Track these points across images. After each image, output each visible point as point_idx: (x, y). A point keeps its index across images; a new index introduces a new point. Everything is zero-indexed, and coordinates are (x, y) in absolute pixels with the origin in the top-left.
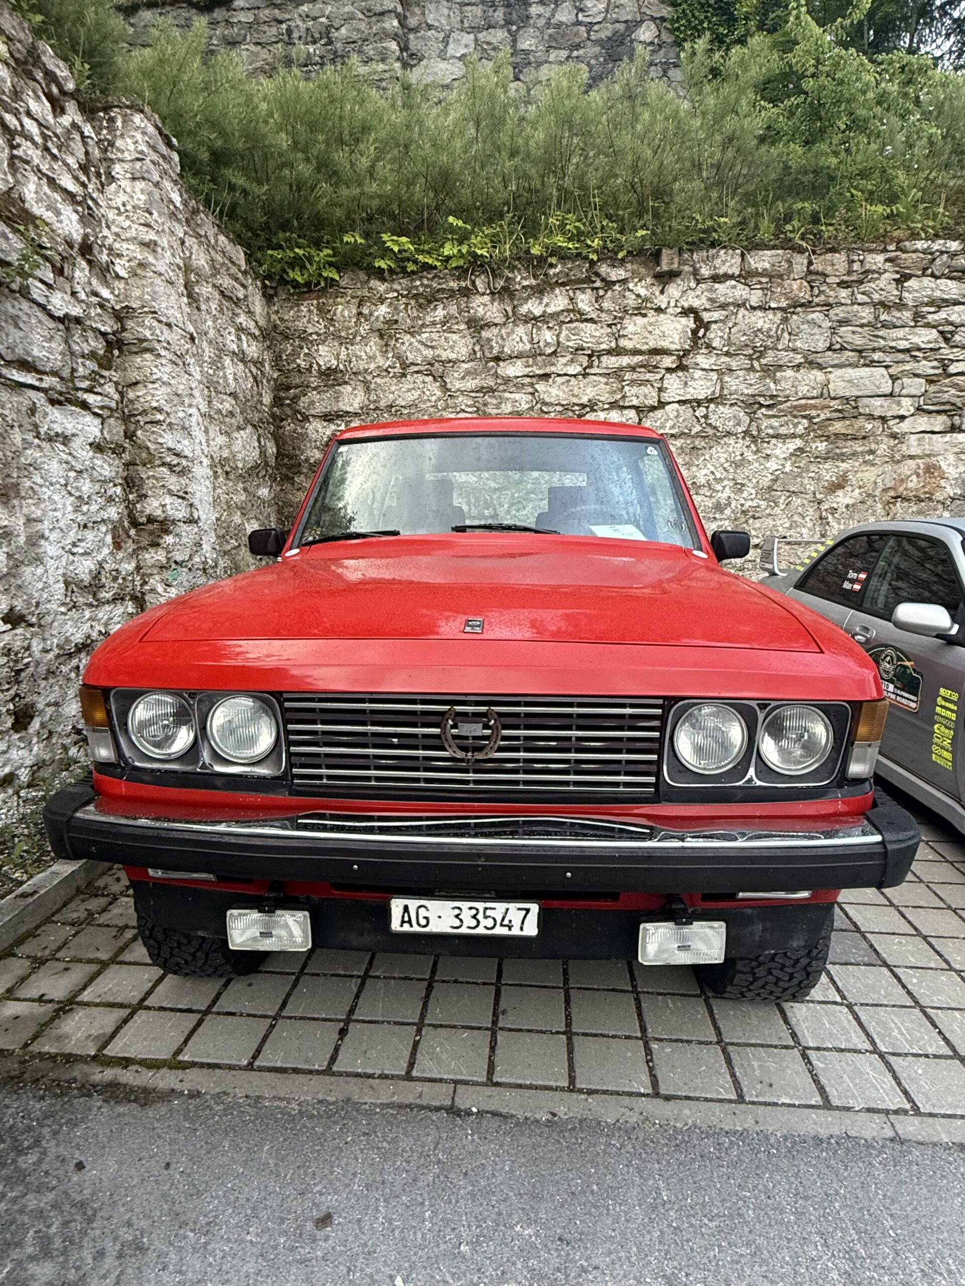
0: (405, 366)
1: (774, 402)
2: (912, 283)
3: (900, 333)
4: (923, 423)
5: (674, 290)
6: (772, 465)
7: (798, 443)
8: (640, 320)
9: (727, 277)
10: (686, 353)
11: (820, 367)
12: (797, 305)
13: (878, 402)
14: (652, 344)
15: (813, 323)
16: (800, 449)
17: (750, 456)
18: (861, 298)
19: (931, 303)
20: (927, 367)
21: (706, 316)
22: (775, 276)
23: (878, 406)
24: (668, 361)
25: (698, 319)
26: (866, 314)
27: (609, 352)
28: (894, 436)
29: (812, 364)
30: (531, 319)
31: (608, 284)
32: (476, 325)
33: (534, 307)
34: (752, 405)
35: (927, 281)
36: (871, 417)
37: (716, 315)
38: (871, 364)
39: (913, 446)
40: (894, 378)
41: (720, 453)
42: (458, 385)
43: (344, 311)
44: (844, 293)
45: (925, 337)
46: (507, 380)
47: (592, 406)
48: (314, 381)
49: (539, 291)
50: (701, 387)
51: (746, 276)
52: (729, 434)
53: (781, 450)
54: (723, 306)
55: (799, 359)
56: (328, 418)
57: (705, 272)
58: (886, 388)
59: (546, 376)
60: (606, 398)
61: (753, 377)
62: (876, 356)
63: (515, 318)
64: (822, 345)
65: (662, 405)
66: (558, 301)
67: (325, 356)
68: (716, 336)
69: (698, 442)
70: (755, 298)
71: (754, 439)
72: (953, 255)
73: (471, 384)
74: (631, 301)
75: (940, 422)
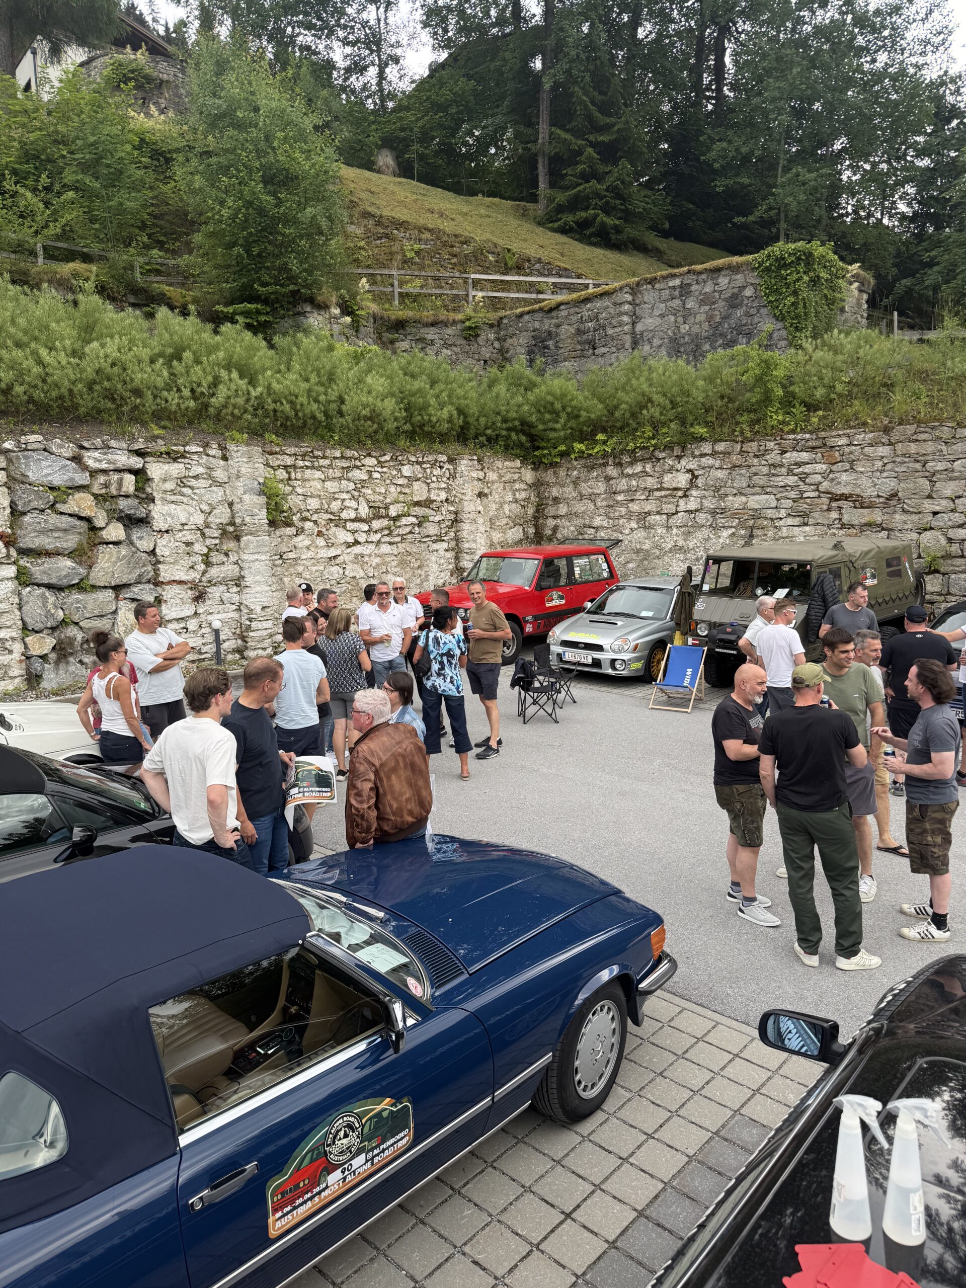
0: (582, 496)
1: (723, 511)
2: (787, 455)
3: (780, 479)
4: (790, 521)
5: (683, 462)
6: (721, 540)
7: (733, 530)
8: (670, 475)
9: (706, 455)
10: (688, 489)
11: (745, 495)
12: (734, 467)
13: (770, 511)
14: (674, 486)
15: (741, 475)
16: (734, 534)
17: (712, 536)
18: (764, 462)
19: (796, 464)
20: (793, 494)
21: (696, 473)
22: (726, 453)
23: (770, 513)
24: (680, 493)
25: (693, 474)
26: (765, 470)
27: (657, 490)
28: (776, 527)
29: (741, 494)
30: (629, 476)
31: (658, 460)
32: (608, 479)
33: (629, 471)
34: (714, 513)
35: (795, 454)
36: (766, 518)
37: (700, 472)
38: (767, 493)
39: (784, 532)
40: (778, 500)
41: (699, 535)
42: (600, 504)
43: (562, 473)
44: (755, 461)
45: (791, 480)
46: (618, 502)
47: (649, 513)
48: (550, 503)
49: (632, 464)
50: (693, 505)
51: (714, 454)
52: (703, 526)
53: (725, 533)
54: (704, 468)
55: (735, 491)
56: (554, 517)
57: (697, 453)
58: (774, 504)
59: (632, 500)
60: (654, 509)
61: (714, 500)
62: (768, 490)
63: (623, 475)
64: (745, 485)
65: (677, 512)
66: (638, 468)
67: (555, 492)
68: (700, 482)
69: (691, 530)
70: (717, 464)
71: (714, 529)
72: (807, 440)
73: (605, 504)
74: (667, 467)
75: (797, 521)
